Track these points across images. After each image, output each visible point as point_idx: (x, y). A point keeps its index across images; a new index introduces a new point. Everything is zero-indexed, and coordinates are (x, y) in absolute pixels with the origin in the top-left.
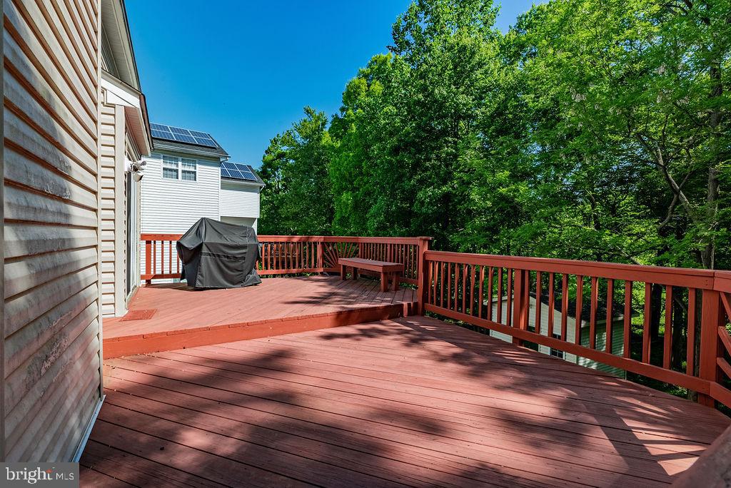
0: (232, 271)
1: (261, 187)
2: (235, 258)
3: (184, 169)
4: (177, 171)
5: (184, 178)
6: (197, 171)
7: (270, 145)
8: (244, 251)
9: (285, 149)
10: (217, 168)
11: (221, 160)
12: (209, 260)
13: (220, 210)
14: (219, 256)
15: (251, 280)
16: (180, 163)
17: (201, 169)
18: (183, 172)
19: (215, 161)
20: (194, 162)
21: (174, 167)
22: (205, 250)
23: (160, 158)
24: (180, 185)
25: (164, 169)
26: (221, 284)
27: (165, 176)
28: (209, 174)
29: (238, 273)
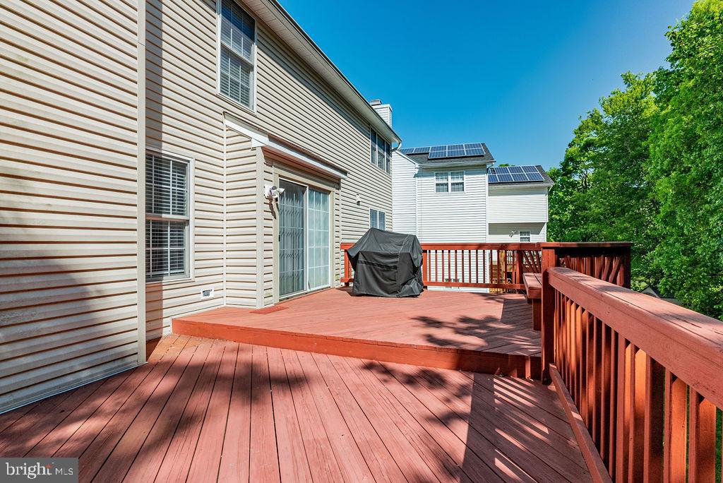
0: (386, 280)
1: (549, 188)
2: (388, 268)
3: (453, 182)
4: (447, 184)
5: (453, 190)
6: (465, 181)
7: (574, 137)
8: (396, 260)
9: (593, 136)
10: (483, 176)
11: (488, 166)
12: (365, 268)
13: (487, 217)
14: (373, 264)
15: (406, 292)
16: (450, 177)
17: (468, 179)
18: (453, 184)
19: (482, 169)
20: (462, 174)
21: (445, 181)
22: (361, 258)
23: (433, 176)
24: (451, 197)
25: (437, 185)
26: (376, 293)
27: (438, 190)
28: (477, 183)
29: (391, 282)
